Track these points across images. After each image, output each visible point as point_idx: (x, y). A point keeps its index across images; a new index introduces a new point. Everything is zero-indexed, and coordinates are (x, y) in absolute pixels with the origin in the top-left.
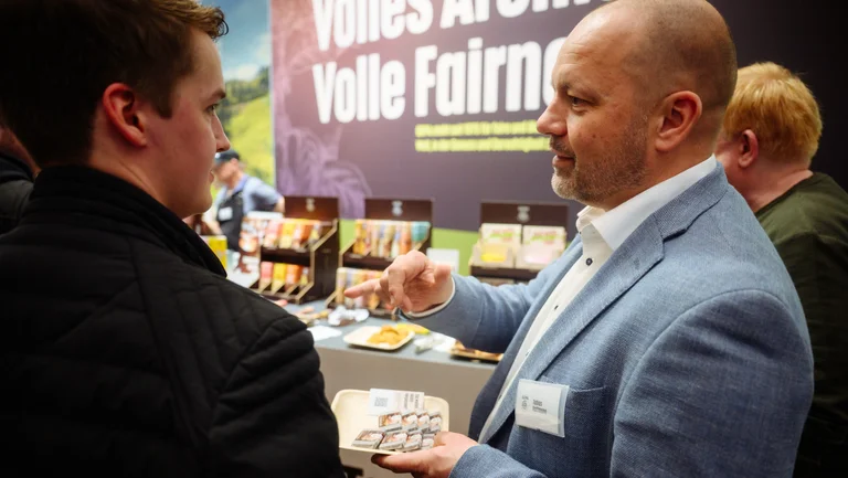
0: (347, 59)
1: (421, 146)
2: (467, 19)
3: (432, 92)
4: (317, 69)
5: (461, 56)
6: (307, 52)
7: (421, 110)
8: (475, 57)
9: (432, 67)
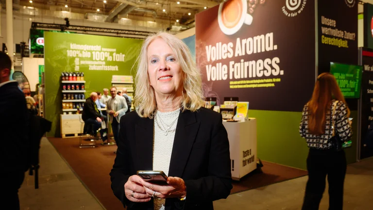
0: (214, 64)
1: (231, 87)
2: (240, 55)
3: (233, 73)
4: (207, 66)
5: (239, 64)
6: (204, 62)
7: (231, 78)
8: (242, 64)
9: (233, 66)
